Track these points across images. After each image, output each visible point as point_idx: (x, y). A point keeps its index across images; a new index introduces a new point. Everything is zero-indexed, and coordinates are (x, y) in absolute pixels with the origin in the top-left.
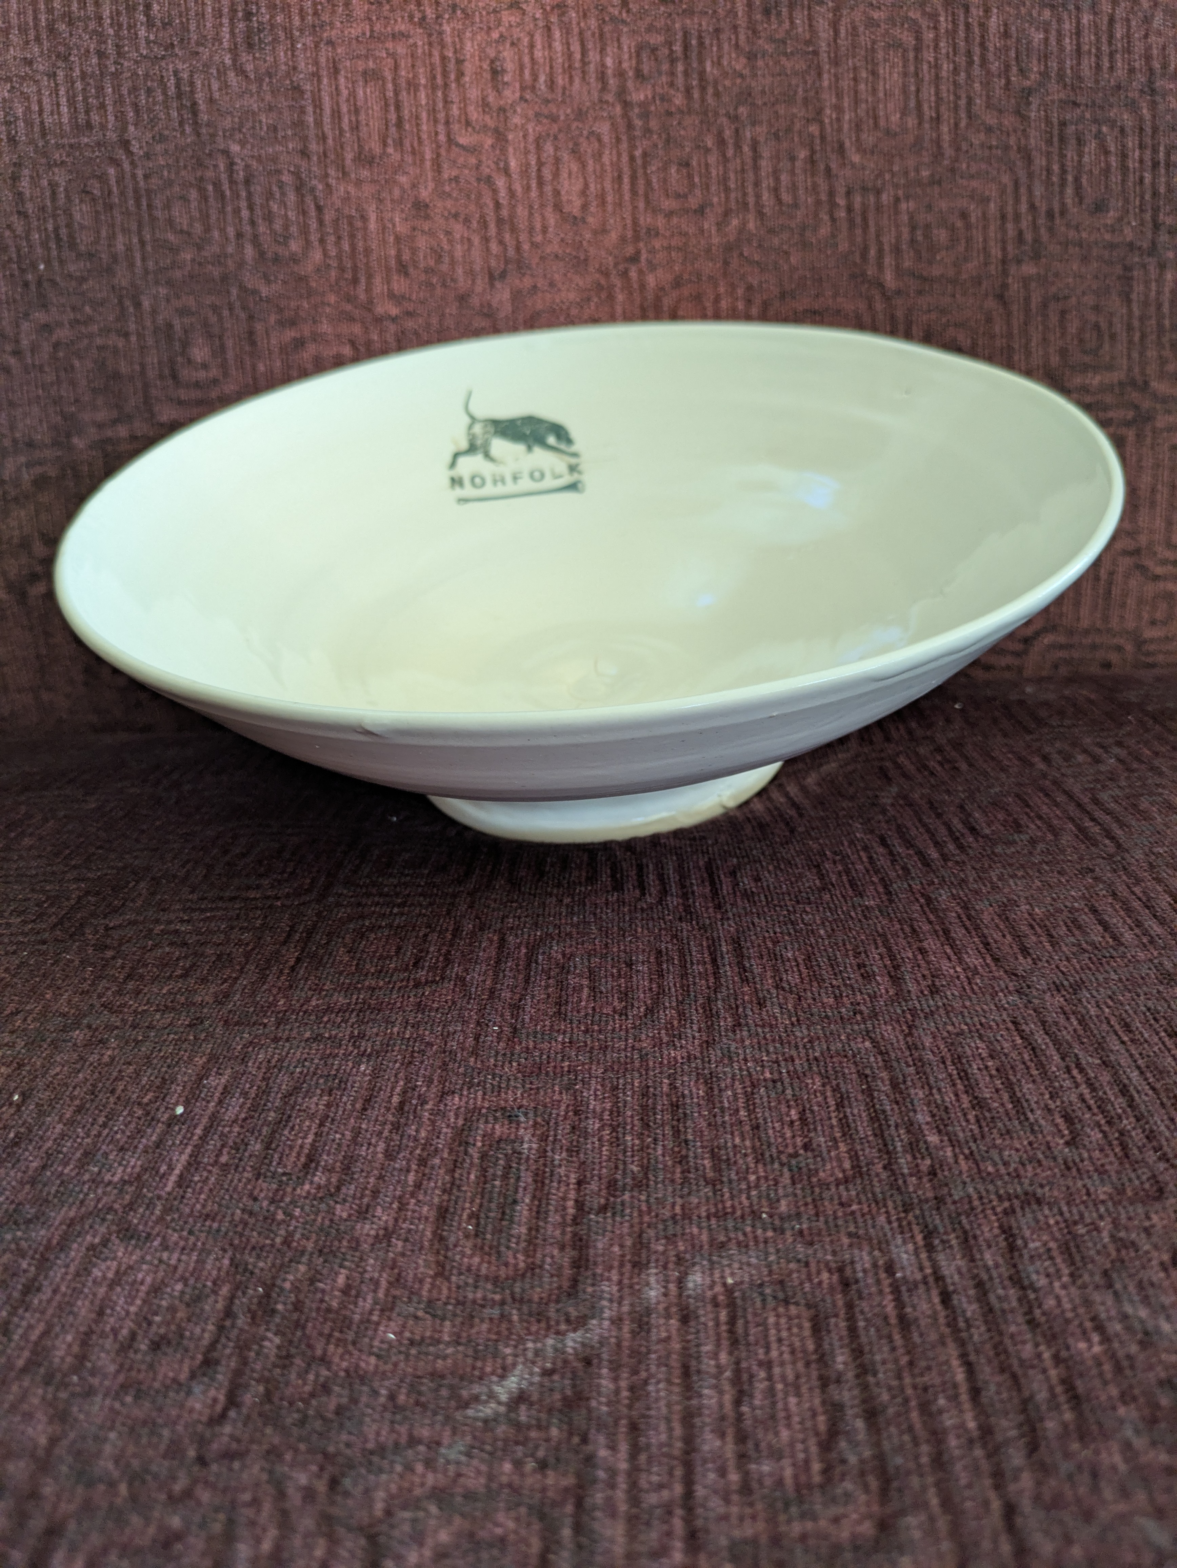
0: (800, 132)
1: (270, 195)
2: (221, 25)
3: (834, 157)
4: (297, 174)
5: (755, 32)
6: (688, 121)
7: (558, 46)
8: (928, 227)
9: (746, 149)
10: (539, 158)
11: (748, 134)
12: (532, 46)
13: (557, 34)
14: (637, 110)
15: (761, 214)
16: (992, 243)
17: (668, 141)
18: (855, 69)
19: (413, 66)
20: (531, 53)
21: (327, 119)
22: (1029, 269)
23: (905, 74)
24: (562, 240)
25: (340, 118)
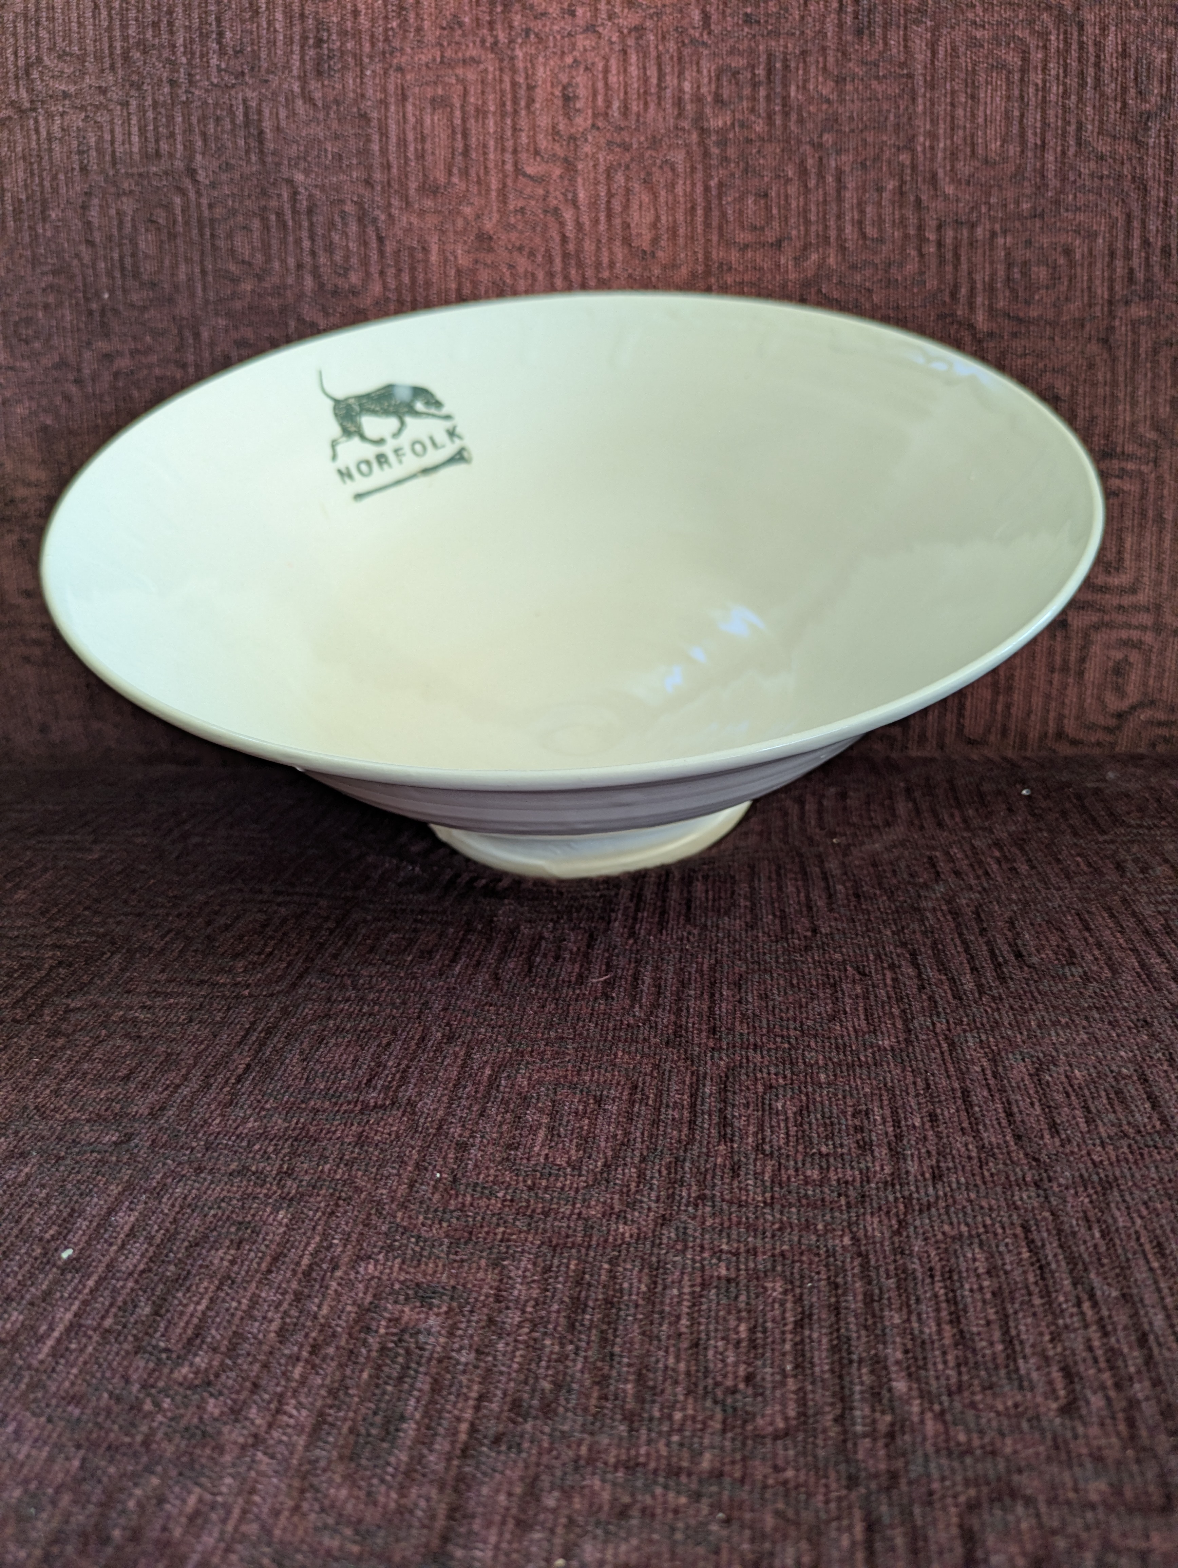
0: (889, 162)
1: (332, 225)
2: (292, 52)
3: (925, 187)
4: (360, 204)
5: (844, 54)
6: (769, 148)
7: (633, 70)
8: (1025, 263)
9: (830, 179)
10: (609, 190)
11: (833, 164)
12: (606, 71)
13: (633, 58)
14: (714, 138)
15: (842, 249)
16: (1098, 282)
17: (746, 170)
18: (953, 92)
19: (483, 93)
20: (606, 79)
21: (392, 148)
22: (1138, 311)
23: (1008, 98)
24: (630, 276)
25: (405, 146)
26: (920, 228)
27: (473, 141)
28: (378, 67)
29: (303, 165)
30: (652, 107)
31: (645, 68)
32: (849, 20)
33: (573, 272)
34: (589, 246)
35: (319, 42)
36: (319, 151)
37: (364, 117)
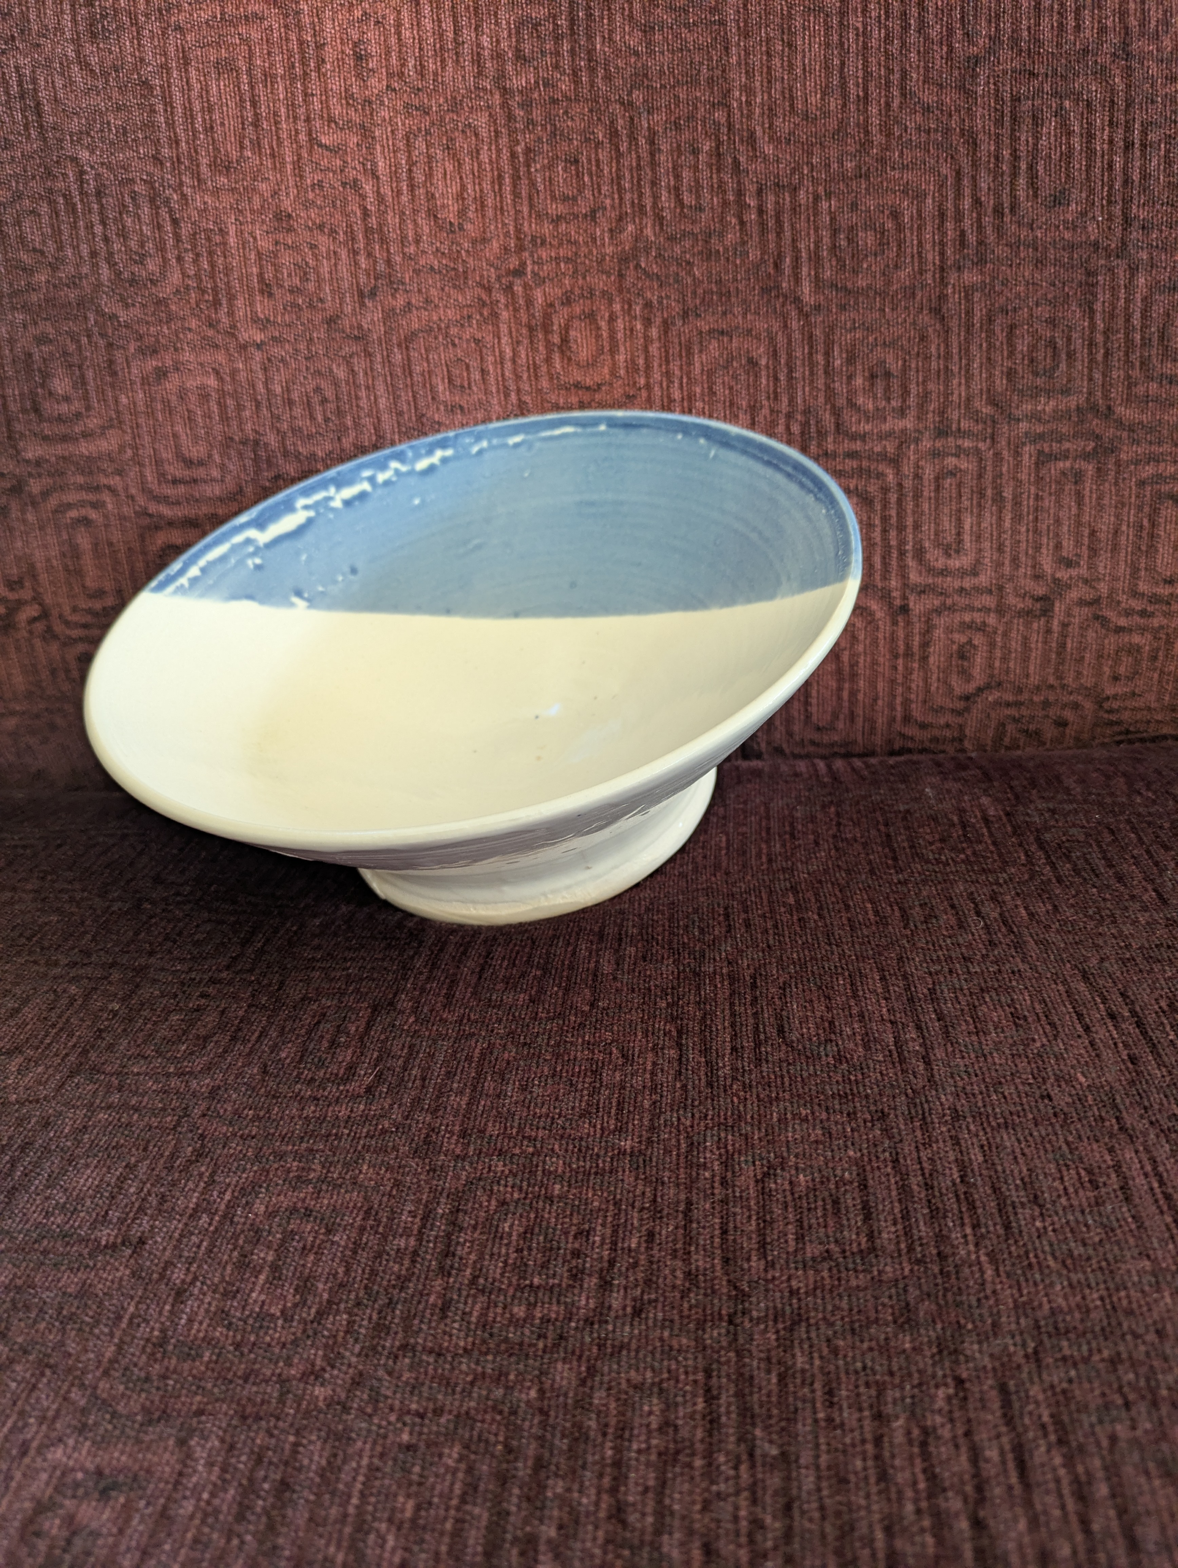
26: (740, 193)
27: (263, 109)
28: (156, 27)
30: (450, 64)
31: (439, 20)
33: (377, 247)
34: (392, 219)
36: (102, 125)
37: (145, 84)
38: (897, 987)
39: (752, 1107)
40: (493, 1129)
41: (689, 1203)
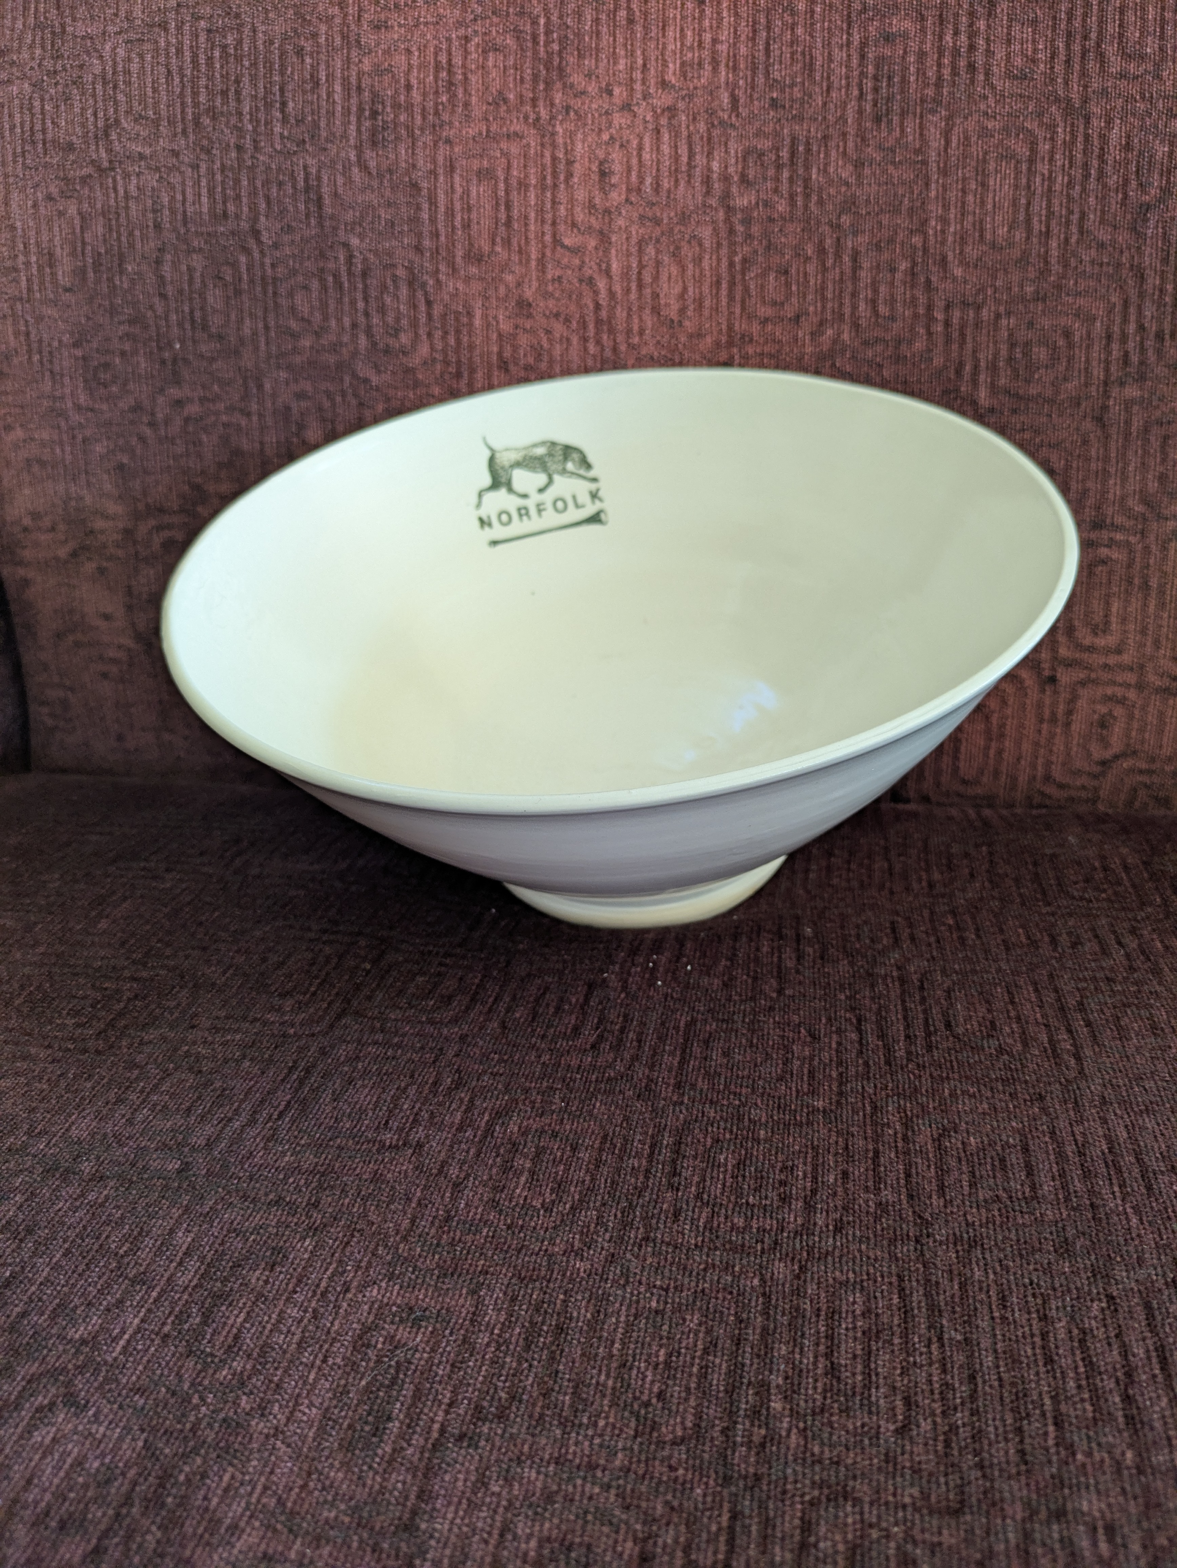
26: (930, 308)
27: (515, 213)
28: (428, 138)
29: (358, 229)
30: (682, 184)
31: (676, 147)
32: (868, 108)
33: (605, 337)
34: (621, 314)
35: (374, 114)
36: (374, 217)
37: (415, 186)
38: (1050, 998)
39: (926, 1084)
40: (701, 1084)
41: (877, 1153)
